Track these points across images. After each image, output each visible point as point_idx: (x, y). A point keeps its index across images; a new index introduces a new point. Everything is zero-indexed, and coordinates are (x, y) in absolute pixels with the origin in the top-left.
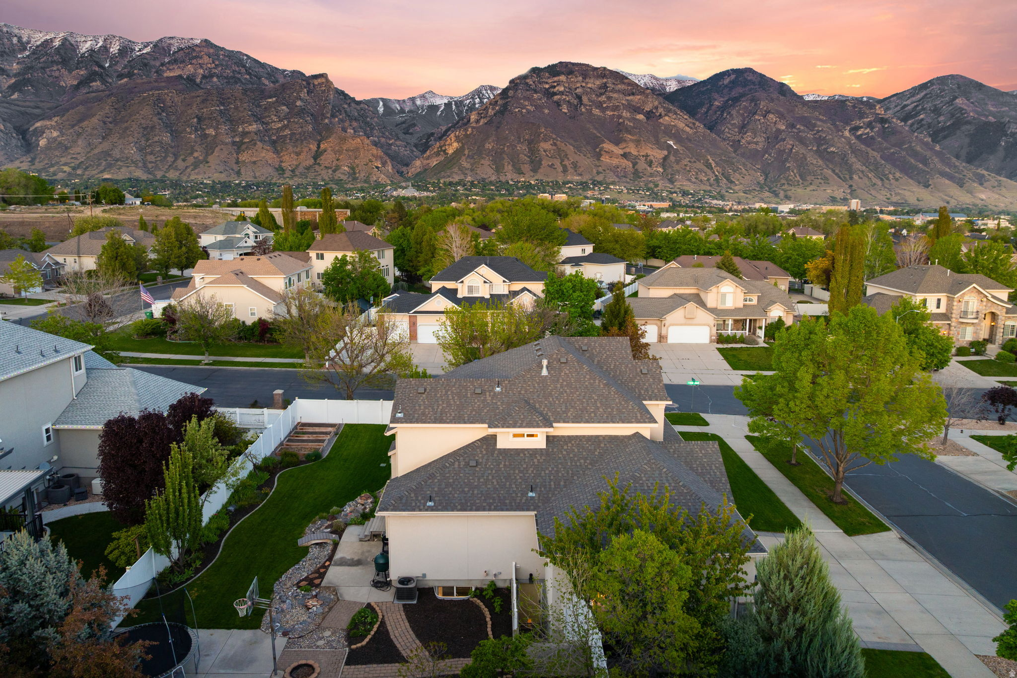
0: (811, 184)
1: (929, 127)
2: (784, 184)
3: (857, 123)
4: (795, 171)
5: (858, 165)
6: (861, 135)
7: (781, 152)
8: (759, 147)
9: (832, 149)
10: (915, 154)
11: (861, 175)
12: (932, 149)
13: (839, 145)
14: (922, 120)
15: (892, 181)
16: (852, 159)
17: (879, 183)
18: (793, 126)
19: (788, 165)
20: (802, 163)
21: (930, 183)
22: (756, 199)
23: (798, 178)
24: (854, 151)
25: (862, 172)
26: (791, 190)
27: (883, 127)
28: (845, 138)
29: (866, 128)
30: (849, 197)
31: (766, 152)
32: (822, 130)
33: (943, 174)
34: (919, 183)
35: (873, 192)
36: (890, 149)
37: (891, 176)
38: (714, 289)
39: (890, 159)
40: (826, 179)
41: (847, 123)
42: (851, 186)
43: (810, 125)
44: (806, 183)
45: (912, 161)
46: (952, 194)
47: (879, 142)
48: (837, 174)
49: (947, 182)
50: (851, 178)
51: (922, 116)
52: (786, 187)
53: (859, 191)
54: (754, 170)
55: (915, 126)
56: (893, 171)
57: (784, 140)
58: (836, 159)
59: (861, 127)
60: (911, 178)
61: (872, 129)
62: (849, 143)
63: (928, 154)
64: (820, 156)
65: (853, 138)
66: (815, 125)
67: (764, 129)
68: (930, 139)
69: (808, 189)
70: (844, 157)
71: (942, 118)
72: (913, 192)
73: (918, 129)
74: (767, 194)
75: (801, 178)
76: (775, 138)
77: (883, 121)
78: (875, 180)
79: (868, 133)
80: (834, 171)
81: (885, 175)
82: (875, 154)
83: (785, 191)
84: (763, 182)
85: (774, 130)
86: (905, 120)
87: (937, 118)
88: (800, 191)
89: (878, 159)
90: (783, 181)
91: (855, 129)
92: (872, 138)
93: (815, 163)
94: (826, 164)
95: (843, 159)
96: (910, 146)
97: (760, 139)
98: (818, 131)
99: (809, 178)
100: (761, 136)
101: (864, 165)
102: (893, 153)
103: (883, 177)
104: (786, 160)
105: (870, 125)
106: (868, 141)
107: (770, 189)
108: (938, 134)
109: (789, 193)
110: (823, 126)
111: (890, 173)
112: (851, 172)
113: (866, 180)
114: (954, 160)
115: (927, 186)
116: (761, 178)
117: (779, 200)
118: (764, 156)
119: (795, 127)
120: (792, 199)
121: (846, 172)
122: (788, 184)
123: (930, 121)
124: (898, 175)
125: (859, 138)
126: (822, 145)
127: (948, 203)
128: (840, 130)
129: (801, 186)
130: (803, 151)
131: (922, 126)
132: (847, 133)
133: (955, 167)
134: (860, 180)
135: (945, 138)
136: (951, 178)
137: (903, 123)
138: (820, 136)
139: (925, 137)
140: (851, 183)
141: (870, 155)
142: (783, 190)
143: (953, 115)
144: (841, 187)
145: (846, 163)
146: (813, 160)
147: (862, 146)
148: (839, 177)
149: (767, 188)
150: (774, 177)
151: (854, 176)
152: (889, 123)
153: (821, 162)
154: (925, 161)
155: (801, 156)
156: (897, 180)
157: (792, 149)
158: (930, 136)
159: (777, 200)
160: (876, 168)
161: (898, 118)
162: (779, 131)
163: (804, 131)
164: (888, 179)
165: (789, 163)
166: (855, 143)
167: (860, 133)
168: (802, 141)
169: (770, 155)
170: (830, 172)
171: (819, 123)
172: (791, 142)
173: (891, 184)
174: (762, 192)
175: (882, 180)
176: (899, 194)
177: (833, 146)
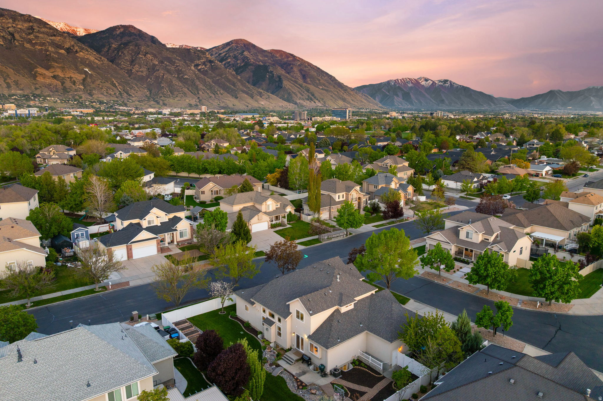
0: (177, 96)
1: (233, 66)
2: (162, 96)
3: (198, 62)
4: (167, 89)
5: (201, 86)
6: (200, 69)
7: (157, 78)
8: (144, 74)
9: (186, 77)
10: (229, 81)
11: (203, 92)
12: (237, 78)
13: (189, 74)
14: (230, 62)
15: (220, 95)
16: (198, 83)
17: (213, 96)
18: (162, 62)
19: (162, 85)
20: (170, 85)
21: (238, 96)
22: (147, 106)
23: (169, 93)
24: (198, 78)
25: (204, 90)
26: (166, 100)
27: (211, 65)
28: (192, 70)
29: (202, 65)
30: (198, 104)
31: (149, 77)
32: (179, 65)
33: (244, 92)
34: (233, 96)
35: (211, 101)
36: (216, 77)
37: (218, 92)
38: (264, 203)
39: (217, 83)
40: (186, 94)
41: (192, 62)
42: (199, 98)
43: (172, 63)
44: (174, 96)
45: (228, 84)
46: (248, 102)
47: (210, 73)
48: (190, 91)
49: (246, 95)
50: (198, 93)
51: (229, 60)
52: (163, 98)
53: (203, 101)
54: (143, 88)
55: (227, 65)
56: (219, 89)
57: (158, 70)
58: (189, 82)
59: (200, 65)
60: (228, 93)
61: (206, 66)
62: (195, 73)
63: (235, 80)
64: (180, 81)
65: (196, 70)
66: (175, 62)
67: (145, 63)
68: (235, 73)
69: (176, 99)
70: (193, 81)
71: (239, 62)
72: (230, 101)
73: (228, 67)
74: (153, 102)
75: (171, 93)
76: (152, 69)
77: (211, 62)
78: (211, 94)
79: (204, 68)
80: (188, 89)
81: (215, 92)
82: (209, 80)
83: (163, 101)
84: (149, 95)
85: (152, 64)
86: (221, 61)
87: (236, 61)
88: (171, 101)
89: (211, 82)
90: (161, 95)
91: (197, 66)
92: (206, 71)
93: (178, 84)
94: (183, 85)
95: (192, 83)
96: (226, 76)
97: (144, 69)
98: (177, 66)
99: (176, 93)
100: (144, 68)
101: (204, 86)
102: (218, 80)
103: (215, 93)
104: (161, 82)
105: (204, 63)
106: (205, 73)
107: (154, 99)
108: (238, 70)
109: (165, 102)
110: (179, 63)
111: (218, 90)
112: (197, 89)
113: (206, 94)
114: (247, 84)
115: (237, 98)
116: (148, 93)
117: (160, 106)
118: (147, 79)
119: (164, 63)
120: (168, 105)
121: (195, 90)
122: (164, 96)
123: (233, 62)
124: (222, 91)
125: (199, 70)
126: (180, 74)
127: (247, 106)
128: (188, 66)
129: (172, 97)
130: (170, 77)
131: (230, 65)
132: (193, 68)
133: (248, 88)
134: (203, 95)
135: (241, 72)
136: (247, 94)
137: (221, 64)
138: (178, 69)
139: (232, 72)
140: (198, 96)
141: (207, 80)
142: (161, 100)
143: (244, 61)
144: (193, 98)
145: (195, 85)
146: (176, 82)
147: (202, 75)
148: (192, 93)
149: (152, 99)
150: (155, 92)
151: (200, 92)
152: (214, 63)
153: (180, 84)
154: (234, 84)
155: (169, 80)
156: (222, 94)
157: (163, 76)
158: (235, 71)
159: (158, 106)
160: (210, 88)
161: (218, 61)
162: (154, 65)
163: (169, 66)
164: (217, 94)
165: (163, 84)
166: (197, 73)
167: (199, 68)
168: (169, 71)
169: (151, 79)
170: (186, 90)
171: (176, 61)
172: (162, 72)
173: (219, 97)
174: (149, 101)
175: (214, 94)
176: (223, 102)
177: (186, 75)
